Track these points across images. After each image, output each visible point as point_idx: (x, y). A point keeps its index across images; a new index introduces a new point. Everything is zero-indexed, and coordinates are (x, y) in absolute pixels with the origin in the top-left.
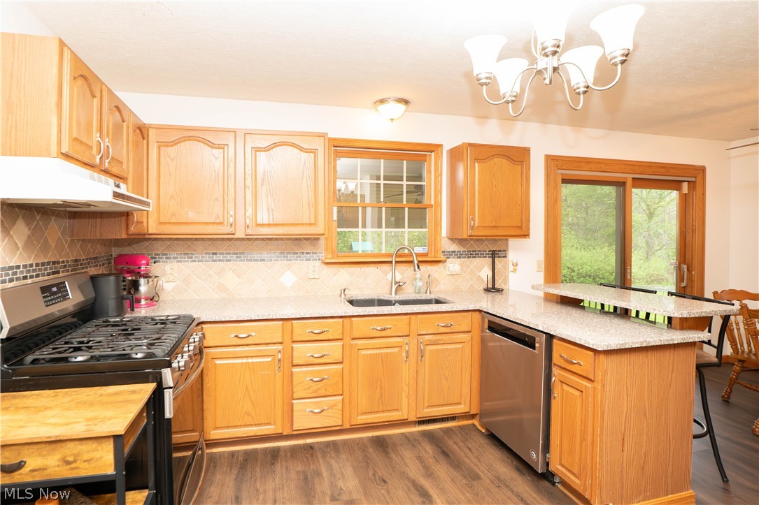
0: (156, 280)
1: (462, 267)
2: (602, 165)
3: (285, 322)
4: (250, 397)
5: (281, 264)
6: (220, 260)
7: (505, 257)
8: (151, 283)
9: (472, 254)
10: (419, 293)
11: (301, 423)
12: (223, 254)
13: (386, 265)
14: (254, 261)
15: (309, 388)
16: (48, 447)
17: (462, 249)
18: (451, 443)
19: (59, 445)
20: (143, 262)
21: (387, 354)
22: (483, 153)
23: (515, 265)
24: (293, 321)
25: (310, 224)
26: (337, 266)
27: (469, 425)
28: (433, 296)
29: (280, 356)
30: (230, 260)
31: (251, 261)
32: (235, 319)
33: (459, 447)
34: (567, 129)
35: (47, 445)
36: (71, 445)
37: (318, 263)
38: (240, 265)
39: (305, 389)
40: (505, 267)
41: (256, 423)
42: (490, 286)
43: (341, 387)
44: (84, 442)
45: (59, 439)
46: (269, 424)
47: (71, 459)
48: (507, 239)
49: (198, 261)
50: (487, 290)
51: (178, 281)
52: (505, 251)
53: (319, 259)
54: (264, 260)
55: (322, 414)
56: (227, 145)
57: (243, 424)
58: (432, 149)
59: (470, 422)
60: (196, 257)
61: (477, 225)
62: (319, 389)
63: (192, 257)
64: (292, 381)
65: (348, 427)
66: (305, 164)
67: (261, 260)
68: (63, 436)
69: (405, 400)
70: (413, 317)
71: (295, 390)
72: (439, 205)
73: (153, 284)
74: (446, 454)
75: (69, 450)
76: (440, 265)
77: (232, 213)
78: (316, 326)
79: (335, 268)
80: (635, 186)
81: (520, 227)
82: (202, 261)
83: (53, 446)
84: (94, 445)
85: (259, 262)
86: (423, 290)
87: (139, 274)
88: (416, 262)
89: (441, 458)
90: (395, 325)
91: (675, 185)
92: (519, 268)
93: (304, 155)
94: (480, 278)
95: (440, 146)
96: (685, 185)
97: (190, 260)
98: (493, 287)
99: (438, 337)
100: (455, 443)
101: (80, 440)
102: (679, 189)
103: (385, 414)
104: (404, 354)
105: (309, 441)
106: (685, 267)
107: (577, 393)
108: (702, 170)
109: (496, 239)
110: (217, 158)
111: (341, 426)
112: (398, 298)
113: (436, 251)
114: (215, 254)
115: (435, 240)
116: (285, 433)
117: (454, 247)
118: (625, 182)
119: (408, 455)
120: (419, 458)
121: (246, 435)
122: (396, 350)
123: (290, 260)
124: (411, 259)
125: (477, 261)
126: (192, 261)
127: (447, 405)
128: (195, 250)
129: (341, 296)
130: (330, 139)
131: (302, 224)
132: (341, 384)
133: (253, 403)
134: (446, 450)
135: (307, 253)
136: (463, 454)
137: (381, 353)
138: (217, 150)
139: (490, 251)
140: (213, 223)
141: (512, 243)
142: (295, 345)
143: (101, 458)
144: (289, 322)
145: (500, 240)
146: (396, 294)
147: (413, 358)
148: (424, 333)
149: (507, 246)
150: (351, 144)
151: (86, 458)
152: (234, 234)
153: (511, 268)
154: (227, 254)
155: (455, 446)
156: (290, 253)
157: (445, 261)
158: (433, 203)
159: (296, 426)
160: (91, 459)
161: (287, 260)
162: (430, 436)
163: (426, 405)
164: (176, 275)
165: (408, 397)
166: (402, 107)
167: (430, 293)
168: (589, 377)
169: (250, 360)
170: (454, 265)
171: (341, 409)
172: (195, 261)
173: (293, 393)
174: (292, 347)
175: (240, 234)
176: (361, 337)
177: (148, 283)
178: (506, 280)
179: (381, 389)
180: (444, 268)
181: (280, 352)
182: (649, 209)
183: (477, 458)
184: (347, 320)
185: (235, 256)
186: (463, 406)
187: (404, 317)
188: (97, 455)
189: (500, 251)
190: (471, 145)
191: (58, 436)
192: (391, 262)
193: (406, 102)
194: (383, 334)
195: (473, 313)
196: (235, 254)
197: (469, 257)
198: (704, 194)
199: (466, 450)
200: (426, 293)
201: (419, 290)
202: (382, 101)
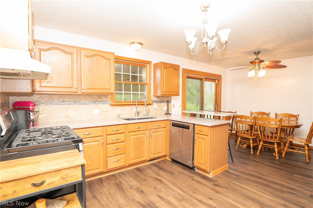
0: (38, 113)
1: (158, 106)
2: (197, 73)
3: (103, 127)
4: (90, 159)
5: (93, 105)
6: (66, 104)
7: (171, 102)
8: (36, 115)
9: (161, 102)
10: (145, 116)
11: (110, 166)
12: (67, 101)
13: (133, 106)
14: (81, 104)
15: (113, 153)
16: (55, 173)
17: (158, 100)
18: (161, 165)
19: (60, 172)
20: (31, 105)
21: (140, 137)
22: (166, 66)
23: (174, 105)
24: (107, 127)
25: (108, 89)
26: (115, 106)
27: (165, 159)
28: (150, 117)
29: (102, 141)
30: (71, 104)
31: (80, 104)
32: (84, 127)
33: (164, 166)
34: (187, 60)
35: (55, 172)
36: (64, 171)
37: (108, 105)
38: (75, 106)
39: (112, 153)
40: (171, 106)
41: (93, 169)
42: (167, 113)
43: (125, 151)
44: (70, 169)
45: (60, 169)
46: (98, 168)
47: (65, 177)
48: (171, 96)
49: (56, 105)
50: (166, 114)
51: (46, 114)
52: (171, 101)
53: (108, 104)
54: (86, 104)
55: (118, 162)
56: (73, 53)
57: (88, 170)
58: (148, 63)
59: (165, 158)
60: (54, 103)
61: (164, 91)
62: (117, 152)
63: (52, 103)
64: (106, 150)
65: (127, 165)
66: (106, 64)
67: (85, 104)
68: (62, 167)
69: (146, 153)
70: (148, 123)
71: (108, 154)
72: (150, 83)
73: (37, 115)
74: (161, 169)
75: (64, 173)
76: (151, 105)
77: (76, 83)
78: (115, 128)
79: (114, 107)
80: (205, 80)
81: (177, 92)
82: (58, 105)
83: (57, 173)
84: (74, 170)
85: (84, 105)
86: (146, 115)
87: (29, 110)
88: (146, 104)
89: (160, 170)
90: (142, 126)
91: (214, 80)
92: (175, 106)
93: (106, 61)
94: (163, 110)
95: (151, 62)
96: (217, 80)
97: (52, 104)
98: (168, 113)
99: (156, 130)
100: (162, 165)
101: (69, 168)
102: (215, 82)
103: (140, 159)
104: (146, 137)
105: (112, 173)
106: (216, 106)
107: (203, 140)
108: (221, 76)
109: (168, 96)
110: (68, 59)
111: (125, 165)
112: (138, 118)
113: (149, 100)
114: (64, 101)
115: (149, 97)
116: (104, 171)
117: (156, 99)
118: (202, 79)
119: (149, 171)
120: (153, 171)
121: (89, 174)
122: (143, 135)
123: (97, 104)
124: (144, 103)
125: (162, 104)
126: (52, 105)
127: (158, 153)
128: (54, 99)
129: (118, 117)
130: (116, 56)
131: (105, 89)
132: (125, 149)
133: (91, 161)
134: (161, 168)
135: (104, 101)
136: (166, 168)
137: (138, 137)
138: (69, 55)
139: (166, 101)
140: (67, 87)
141: (173, 97)
142: (108, 136)
143: (77, 174)
144: (105, 127)
145: (169, 96)
146: (137, 116)
147: (148, 138)
148: (152, 128)
149: (171, 99)
150: (120, 58)
151: (71, 175)
152: (77, 92)
153: (172, 106)
154: (69, 101)
155: (163, 166)
156: (97, 101)
157: (153, 104)
158: (148, 83)
159: (108, 168)
160: (73, 176)
161: (95, 104)
162: (154, 164)
163: (153, 154)
164: (45, 111)
165: (147, 151)
166: (140, 46)
167: (149, 115)
168: (207, 135)
169: (90, 144)
170: (155, 106)
171: (125, 159)
172: (54, 105)
173: (107, 155)
174: (107, 137)
175: (79, 93)
176: (131, 131)
177: (35, 115)
178: (171, 111)
179: (138, 150)
180: (152, 107)
181: (102, 139)
182: (198, 90)
183: (171, 168)
184: (126, 125)
185: (73, 102)
186: (163, 153)
187: (145, 123)
188: (75, 173)
189: (169, 101)
190: (163, 63)
191: (60, 168)
192: (135, 105)
193: (142, 44)
194: (139, 130)
195: (166, 121)
196: (73, 101)
197: (160, 103)
198: (221, 84)
199: (167, 166)
200: (147, 115)
201: (145, 114)
202: (133, 43)
